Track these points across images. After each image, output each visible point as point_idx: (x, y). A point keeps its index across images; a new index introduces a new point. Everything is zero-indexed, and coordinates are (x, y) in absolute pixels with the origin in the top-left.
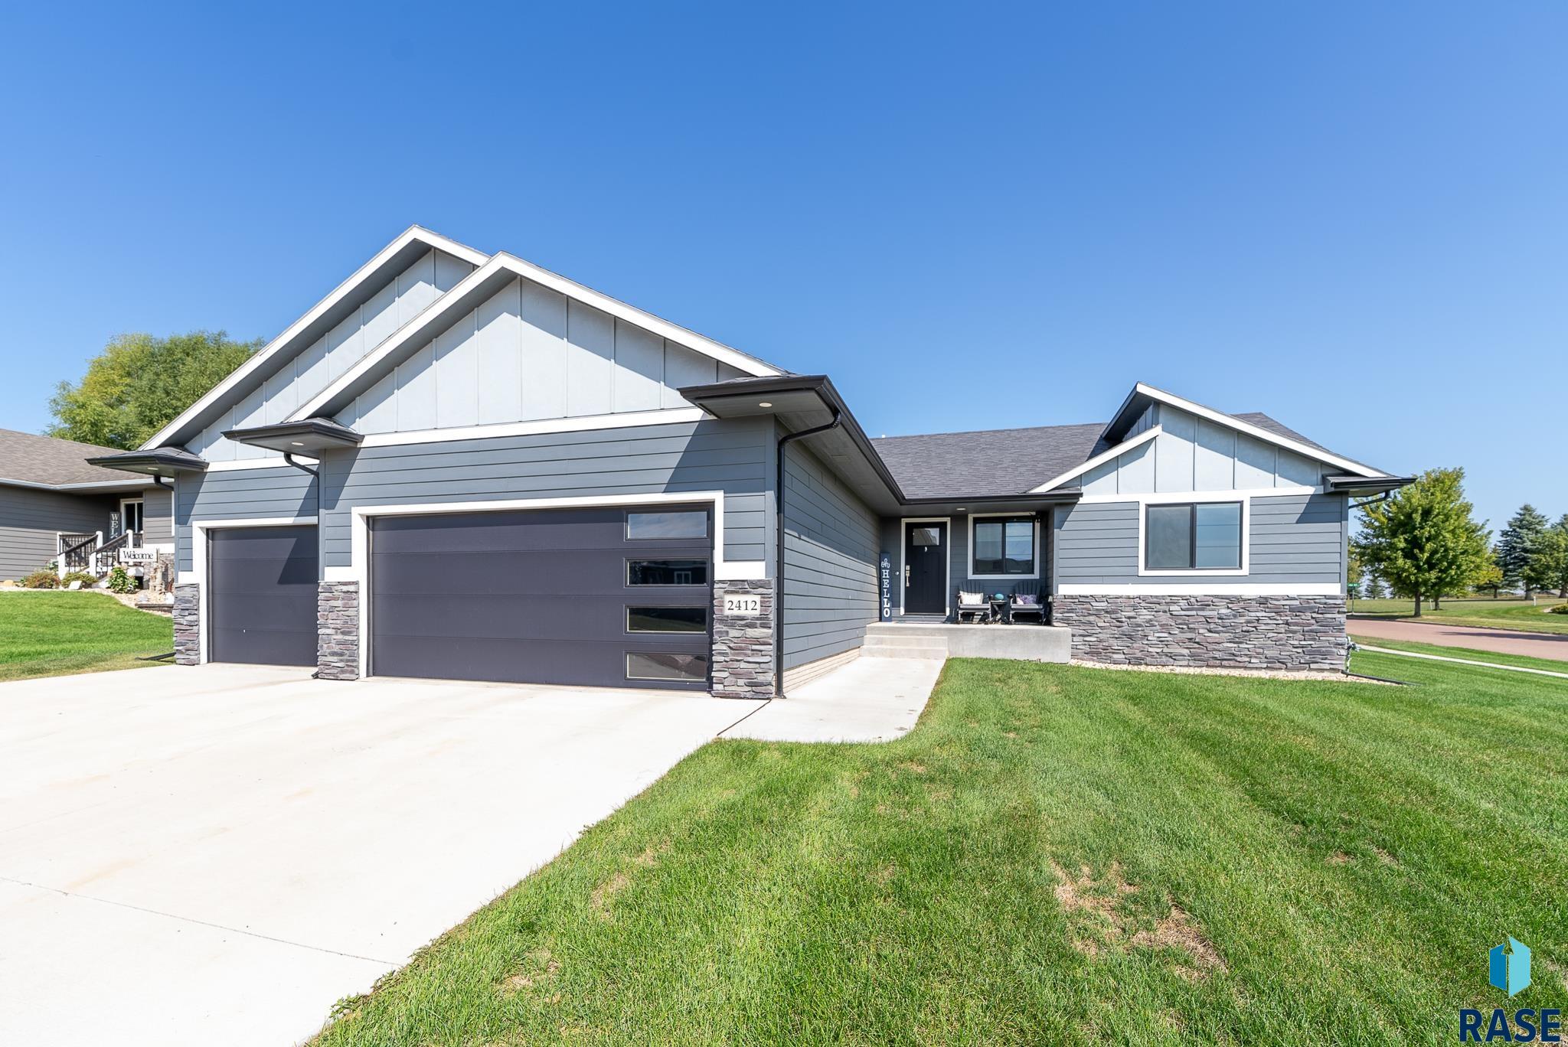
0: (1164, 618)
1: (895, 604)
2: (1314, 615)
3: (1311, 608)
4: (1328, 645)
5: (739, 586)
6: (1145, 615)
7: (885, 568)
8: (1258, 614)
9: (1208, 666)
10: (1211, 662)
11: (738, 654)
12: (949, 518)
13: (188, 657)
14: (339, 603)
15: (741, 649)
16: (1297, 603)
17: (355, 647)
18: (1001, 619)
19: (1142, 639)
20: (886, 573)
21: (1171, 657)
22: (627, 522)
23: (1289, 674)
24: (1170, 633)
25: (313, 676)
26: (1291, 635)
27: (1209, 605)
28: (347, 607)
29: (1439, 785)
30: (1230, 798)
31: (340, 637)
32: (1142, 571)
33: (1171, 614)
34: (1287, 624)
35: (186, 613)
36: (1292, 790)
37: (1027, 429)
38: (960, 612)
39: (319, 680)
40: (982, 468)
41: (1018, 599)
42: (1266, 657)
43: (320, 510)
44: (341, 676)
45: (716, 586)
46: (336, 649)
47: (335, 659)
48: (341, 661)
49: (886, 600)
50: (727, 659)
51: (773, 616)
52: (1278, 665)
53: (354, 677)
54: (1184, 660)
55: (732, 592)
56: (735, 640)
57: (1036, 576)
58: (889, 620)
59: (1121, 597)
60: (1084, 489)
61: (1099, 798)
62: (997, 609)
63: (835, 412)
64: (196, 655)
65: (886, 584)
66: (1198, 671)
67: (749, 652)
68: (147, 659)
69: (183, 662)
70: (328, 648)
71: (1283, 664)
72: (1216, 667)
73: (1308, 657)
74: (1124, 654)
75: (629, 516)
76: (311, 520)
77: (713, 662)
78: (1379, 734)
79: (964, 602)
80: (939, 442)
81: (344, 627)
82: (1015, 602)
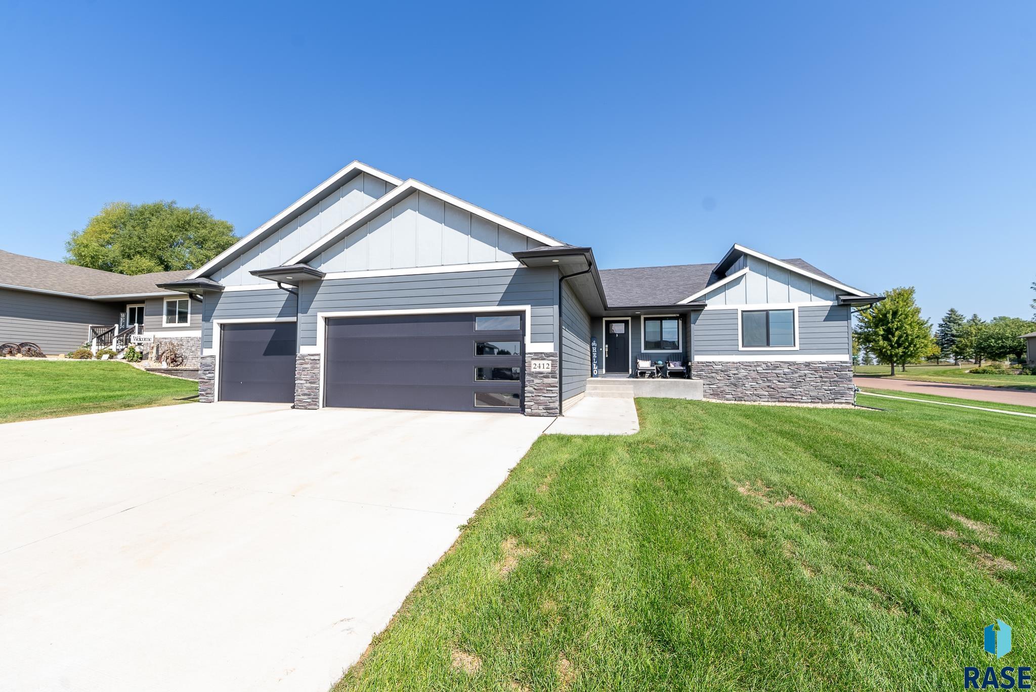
0: (754, 374)
1: (600, 367)
2: (836, 372)
3: (834, 368)
4: (844, 389)
5: (539, 356)
6: (743, 373)
7: (594, 346)
8: (805, 372)
9: (779, 401)
10: (781, 399)
11: (539, 393)
12: (630, 318)
13: (207, 398)
14: (308, 366)
15: (541, 389)
16: (825, 365)
17: (318, 391)
18: (661, 375)
19: (742, 386)
20: (594, 349)
21: (758, 396)
22: (475, 321)
23: (823, 405)
24: (757, 383)
25: (292, 407)
26: (823, 383)
27: (778, 367)
28: (313, 368)
29: (902, 451)
30: (805, 457)
31: (308, 385)
32: (741, 348)
33: (758, 372)
34: (821, 377)
35: (207, 372)
36: (834, 454)
37: (670, 267)
38: (639, 371)
39: (294, 409)
40: (648, 290)
41: (671, 364)
42: (810, 396)
43: (298, 314)
44: (309, 407)
45: (526, 356)
46: (306, 392)
47: (306, 397)
48: (309, 398)
49: (595, 365)
50: (533, 395)
51: (558, 372)
52: (817, 400)
53: (316, 407)
54: (766, 398)
55: (536, 359)
56: (538, 385)
57: (680, 351)
58: (597, 376)
59: (730, 363)
60: (707, 302)
61: (744, 456)
62: (659, 370)
63: (590, 264)
64: (212, 396)
65: (595, 356)
66: (773, 404)
67: (545, 391)
68: (181, 399)
69: (204, 401)
70: (301, 391)
71: (819, 399)
72: (784, 402)
73: (833, 396)
74: (732, 394)
75: (477, 318)
76: (293, 319)
77: (525, 397)
78: (873, 432)
79: (641, 366)
80: (621, 273)
81: (310, 380)
82: (669, 366)
